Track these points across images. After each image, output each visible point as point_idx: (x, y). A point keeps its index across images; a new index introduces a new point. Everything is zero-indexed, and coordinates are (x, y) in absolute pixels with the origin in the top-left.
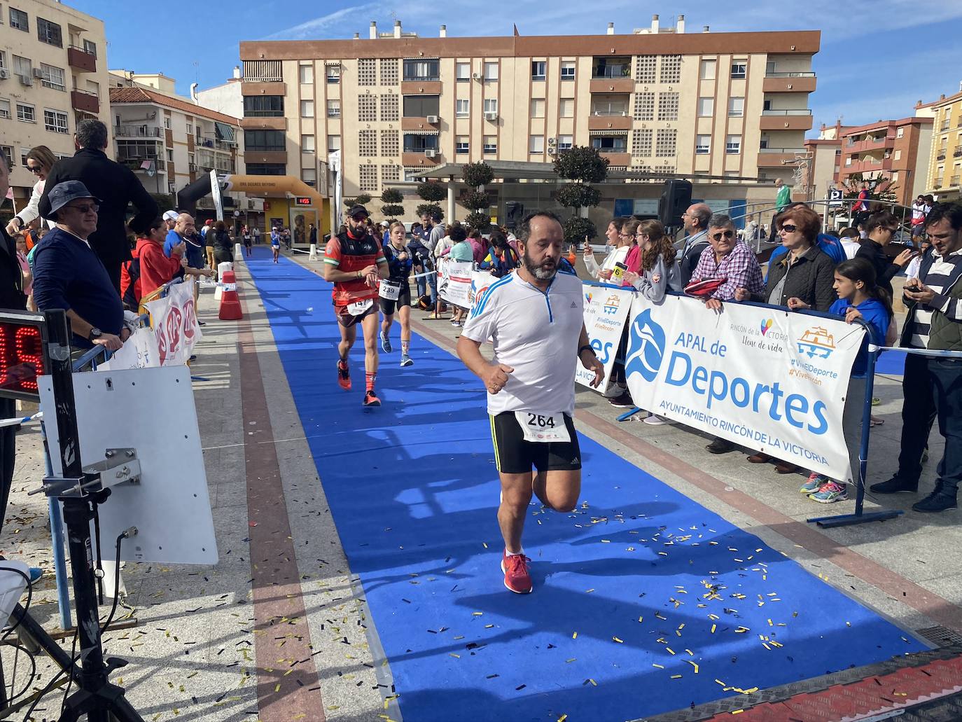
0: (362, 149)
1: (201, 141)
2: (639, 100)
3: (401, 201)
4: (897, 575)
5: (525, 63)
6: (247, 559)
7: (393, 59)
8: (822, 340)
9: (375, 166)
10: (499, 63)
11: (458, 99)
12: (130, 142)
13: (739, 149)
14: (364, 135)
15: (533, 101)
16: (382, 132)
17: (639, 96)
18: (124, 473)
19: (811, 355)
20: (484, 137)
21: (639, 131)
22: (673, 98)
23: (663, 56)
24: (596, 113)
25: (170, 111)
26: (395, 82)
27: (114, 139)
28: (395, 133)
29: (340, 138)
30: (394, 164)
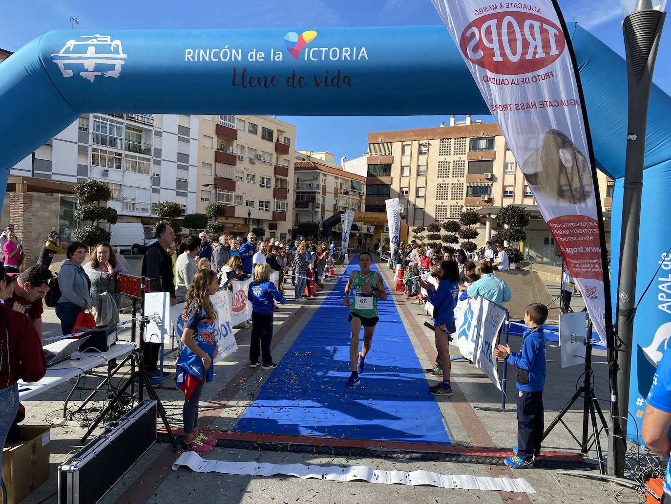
0: (438, 195)
1: (342, 191)
7: (463, 138)
9: (446, 206)
11: (506, 162)
12: (303, 192)
14: (440, 187)
16: (452, 184)
20: (524, 187)
25: (326, 174)
26: (463, 152)
27: (294, 191)
28: (461, 185)
29: (424, 189)
30: (459, 204)
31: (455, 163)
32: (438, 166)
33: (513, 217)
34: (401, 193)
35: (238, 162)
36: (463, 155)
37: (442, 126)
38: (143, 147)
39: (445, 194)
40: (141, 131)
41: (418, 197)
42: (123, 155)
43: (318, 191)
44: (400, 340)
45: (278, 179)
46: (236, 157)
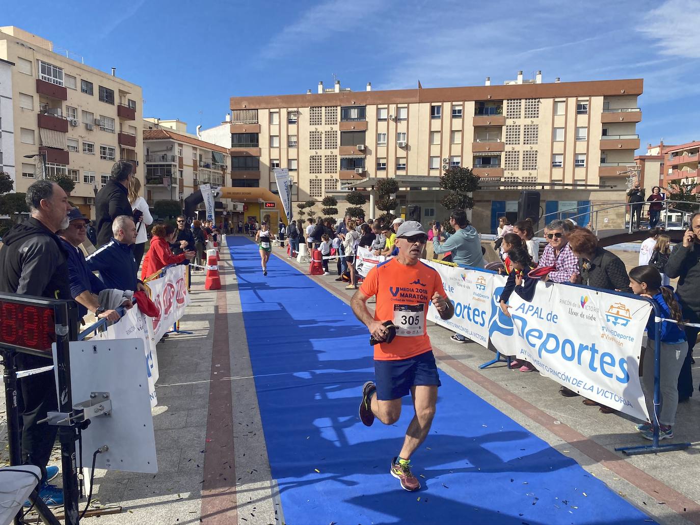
0: (312, 169)
1: (202, 164)
2: (509, 131)
3: (336, 205)
4: (681, 494)
5: (426, 107)
6: (202, 466)
7: (334, 107)
8: (622, 312)
9: (321, 180)
10: (408, 108)
11: (379, 132)
12: (155, 166)
13: (585, 164)
14: (313, 159)
15: (432, 133)
16: (326, 156)
17: (509, 128)
18: (100, 410)
19: (615, 323)
20: (397, 159)
21: (509, 152)
22: (534, 129)
23: (526, 99)
24: (478, 140)
25: (182, 144)
26: (335, 122)
27: (144, 163)
28: (335, 157)
29: (296, 161)
30: (334, 178)
31: (327, 133)
32: (309, 136)
34: (272, 165)
35: (70, 128)
36: (335, 125)
37: (310, 93)
39: (318, 167)
41: (291, 170)
43: (173, 163)
45: (124, 149)
46: (67, 121)
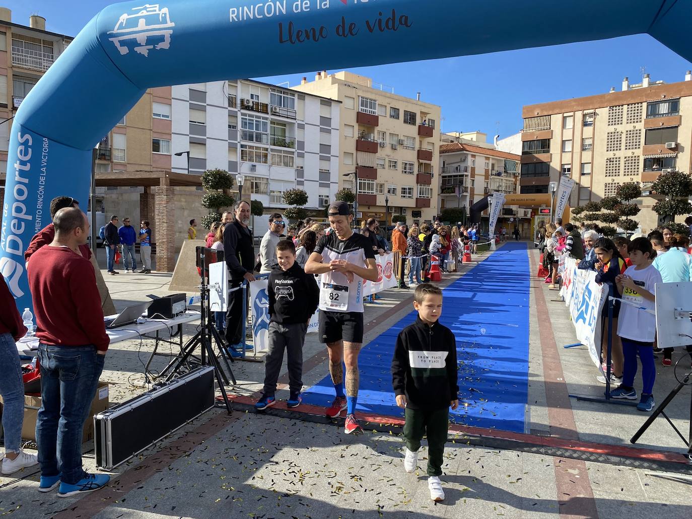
0: (608, 172)
1: (494, 172)
7: (638, 103)
9: (618, 184)
14: (610, 161)
16: (625, 158)
25: (475, 155)
26: (639, 120)
27: (440, 175)
28: (637, 158)
29: (590, 164)
31: (629, 133)
32: (606, 138)
33: (674, 185)
34: (563, 171)
35: (379, 149)
36: (639, 123)
37: (613, 91)
38: (287, 140)
39: (616, 170)
40: (285, 125)
41: (583, 174)
42: (269, 150)
43: (465, 173)
44: (517, 326)
45: (422, 164)
46: (377, 143)
